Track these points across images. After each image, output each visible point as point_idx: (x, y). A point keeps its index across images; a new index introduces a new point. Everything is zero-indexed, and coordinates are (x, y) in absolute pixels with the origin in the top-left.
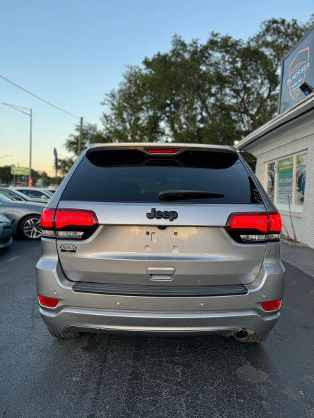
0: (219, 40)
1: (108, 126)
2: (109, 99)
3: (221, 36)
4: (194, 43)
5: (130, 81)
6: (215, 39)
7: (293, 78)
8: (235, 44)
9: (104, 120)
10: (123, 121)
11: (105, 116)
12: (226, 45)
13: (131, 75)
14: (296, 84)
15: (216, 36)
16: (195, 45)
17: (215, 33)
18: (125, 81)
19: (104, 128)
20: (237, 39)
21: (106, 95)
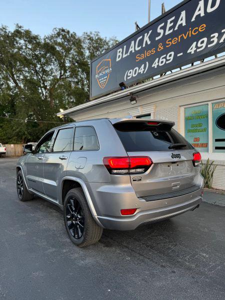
0: (22, 31)
3: (24, 29)
4: (4, 28)
6: (20, 29)
7: (100, 75)
8: (36, 38)
12: (29, 37)
14: (103, 79)
15: (20, 27)
16: (4, 30)
17: (19, 25)
20: (36, 34)
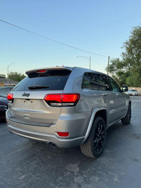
1: (125, 58)
2: (125, 45)
5: (134, 34)
9: (123, 55)
10: (132, 54)
11: (123, 53)
13: (135, 31)
18: (132, 35)
19: (123, 59)
21: (123, 43)
